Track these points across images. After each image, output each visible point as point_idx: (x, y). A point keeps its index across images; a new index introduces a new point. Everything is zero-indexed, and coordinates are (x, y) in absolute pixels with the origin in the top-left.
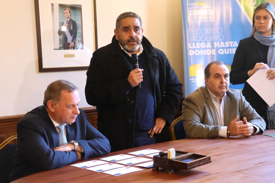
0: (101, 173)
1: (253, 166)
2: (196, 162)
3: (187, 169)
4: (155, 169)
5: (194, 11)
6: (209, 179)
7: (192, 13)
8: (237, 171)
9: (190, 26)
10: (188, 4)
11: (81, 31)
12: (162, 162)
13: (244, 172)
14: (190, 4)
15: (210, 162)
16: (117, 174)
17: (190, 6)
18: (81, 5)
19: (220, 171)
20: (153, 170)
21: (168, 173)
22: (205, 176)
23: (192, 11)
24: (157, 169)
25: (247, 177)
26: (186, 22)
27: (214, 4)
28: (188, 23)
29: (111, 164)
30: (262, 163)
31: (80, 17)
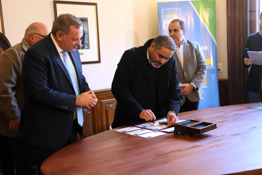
0: (136, 137)
1: (248, 130)
2: (206, 128)
3: (199, 133)
4: (176, 133)
5: (167, 21)
6: (216, 141)
7: (166, 22)
8: (236, 134)
9: (164, 31)
10: (163, 16)
11: (88, 36)
12: (180, 128)
13: (241, 135)
14: (164, 16)
15: (216, 128)
16: (148, 137)
17: (164, 17)
18: (87, 18)
19: (223, 134)
20: (174, 134)
21: (185, 136)
22: (213, 138)
23: (166, 20)
24: (177, 133)
25: (244, 139)
26: (162, 28)
27: (181, 16)
28: (163, 29)
29: (143, 130)
30: (254, 128)
31: (87, 26)
